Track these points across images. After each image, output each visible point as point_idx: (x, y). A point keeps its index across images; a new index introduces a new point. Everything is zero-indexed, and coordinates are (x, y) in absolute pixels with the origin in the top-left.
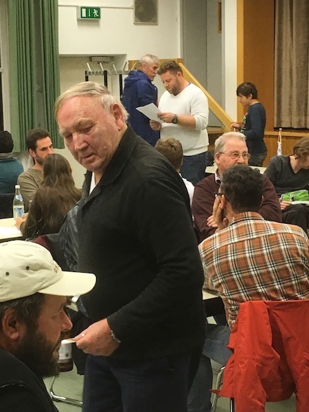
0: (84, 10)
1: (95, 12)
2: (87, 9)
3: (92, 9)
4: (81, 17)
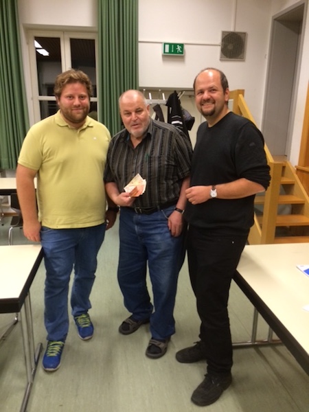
0: (167, 46)
1: (179, 48)
2: (170, 45)
3: (175, 45)
4: (164, 52)
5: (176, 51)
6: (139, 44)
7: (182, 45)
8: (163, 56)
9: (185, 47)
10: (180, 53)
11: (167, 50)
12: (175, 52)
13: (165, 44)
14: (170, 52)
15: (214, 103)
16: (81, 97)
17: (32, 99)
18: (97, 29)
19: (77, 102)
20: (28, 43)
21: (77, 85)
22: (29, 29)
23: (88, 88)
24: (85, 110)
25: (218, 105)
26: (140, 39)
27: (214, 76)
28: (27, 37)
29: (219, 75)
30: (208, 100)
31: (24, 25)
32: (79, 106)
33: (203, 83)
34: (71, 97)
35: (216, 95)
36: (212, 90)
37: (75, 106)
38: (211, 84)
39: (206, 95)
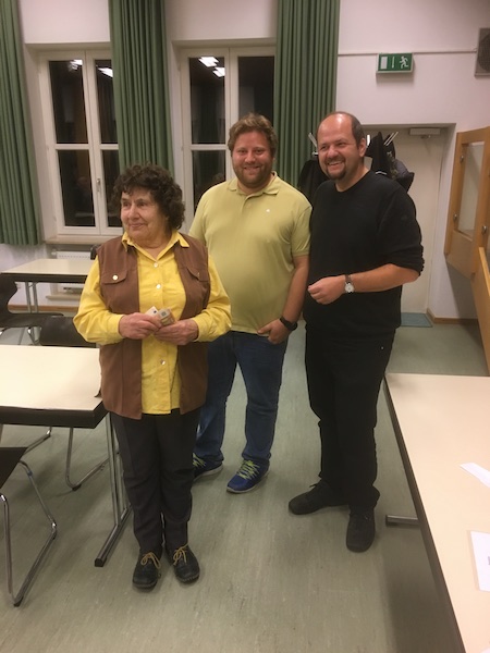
0: (384, 60)
1: (404, 60)
2: (390, 56)
3: (398, 57)
4: (380, 69)
5: (398, 66)
6: (339, 58)
7: (409, 56)
8: (377, 75)
9: (415, 58)
10: (405, 69)
11: (384, 66)
12: (397, 68)
13: (381, 56)
14: (389, 68)
15: (344, 160)
16: (257, 151)
17: (183, 149)
18: (275, 41)
19: (249, 157)
20: (179, 69)
21: (254, 135)
22: (182, 48)
23: (269, 139)
24: (263, 168)
25: (350, 164)
26: (340, 52)
27: (342, 124)
28: (178, 60)
29: (350, 122)
30: (335, 158)
31: (173, 43)
32: (253, 163)
33: (328, 134)
34: (244, 151)
35: (345, 150)
36: (339, 144)
37: (247, 163)
38: (338, 136)
39: (332, 151)
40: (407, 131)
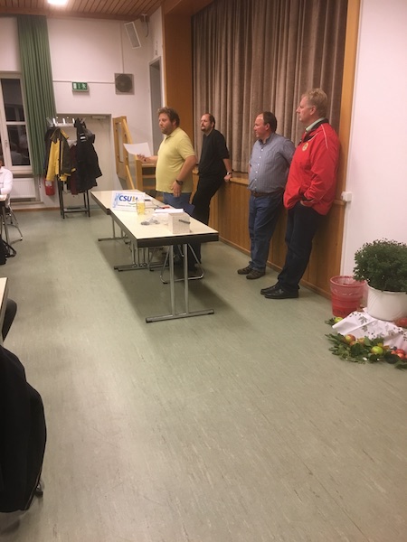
0: (75, 85)
1: (84, 86)
2: (77, 83)
3: (81, 84)
4: (73, 89)
6: (54, 83)
7: (86, 84)
8: (73, 91)
9: (89, 84)
10: (85, 89)
11: (75, 87)
12: (81, 89)
13: (73, 83)
14: (77, 88)
18: (21, 73)
26: (54, 80)
40: (91, 116)
